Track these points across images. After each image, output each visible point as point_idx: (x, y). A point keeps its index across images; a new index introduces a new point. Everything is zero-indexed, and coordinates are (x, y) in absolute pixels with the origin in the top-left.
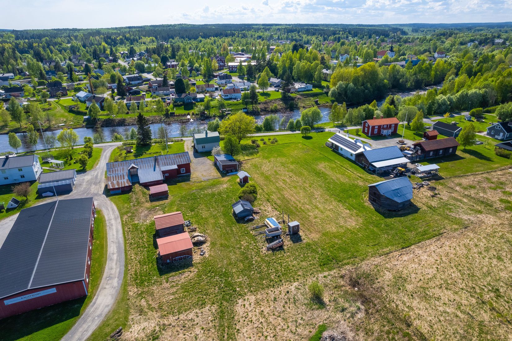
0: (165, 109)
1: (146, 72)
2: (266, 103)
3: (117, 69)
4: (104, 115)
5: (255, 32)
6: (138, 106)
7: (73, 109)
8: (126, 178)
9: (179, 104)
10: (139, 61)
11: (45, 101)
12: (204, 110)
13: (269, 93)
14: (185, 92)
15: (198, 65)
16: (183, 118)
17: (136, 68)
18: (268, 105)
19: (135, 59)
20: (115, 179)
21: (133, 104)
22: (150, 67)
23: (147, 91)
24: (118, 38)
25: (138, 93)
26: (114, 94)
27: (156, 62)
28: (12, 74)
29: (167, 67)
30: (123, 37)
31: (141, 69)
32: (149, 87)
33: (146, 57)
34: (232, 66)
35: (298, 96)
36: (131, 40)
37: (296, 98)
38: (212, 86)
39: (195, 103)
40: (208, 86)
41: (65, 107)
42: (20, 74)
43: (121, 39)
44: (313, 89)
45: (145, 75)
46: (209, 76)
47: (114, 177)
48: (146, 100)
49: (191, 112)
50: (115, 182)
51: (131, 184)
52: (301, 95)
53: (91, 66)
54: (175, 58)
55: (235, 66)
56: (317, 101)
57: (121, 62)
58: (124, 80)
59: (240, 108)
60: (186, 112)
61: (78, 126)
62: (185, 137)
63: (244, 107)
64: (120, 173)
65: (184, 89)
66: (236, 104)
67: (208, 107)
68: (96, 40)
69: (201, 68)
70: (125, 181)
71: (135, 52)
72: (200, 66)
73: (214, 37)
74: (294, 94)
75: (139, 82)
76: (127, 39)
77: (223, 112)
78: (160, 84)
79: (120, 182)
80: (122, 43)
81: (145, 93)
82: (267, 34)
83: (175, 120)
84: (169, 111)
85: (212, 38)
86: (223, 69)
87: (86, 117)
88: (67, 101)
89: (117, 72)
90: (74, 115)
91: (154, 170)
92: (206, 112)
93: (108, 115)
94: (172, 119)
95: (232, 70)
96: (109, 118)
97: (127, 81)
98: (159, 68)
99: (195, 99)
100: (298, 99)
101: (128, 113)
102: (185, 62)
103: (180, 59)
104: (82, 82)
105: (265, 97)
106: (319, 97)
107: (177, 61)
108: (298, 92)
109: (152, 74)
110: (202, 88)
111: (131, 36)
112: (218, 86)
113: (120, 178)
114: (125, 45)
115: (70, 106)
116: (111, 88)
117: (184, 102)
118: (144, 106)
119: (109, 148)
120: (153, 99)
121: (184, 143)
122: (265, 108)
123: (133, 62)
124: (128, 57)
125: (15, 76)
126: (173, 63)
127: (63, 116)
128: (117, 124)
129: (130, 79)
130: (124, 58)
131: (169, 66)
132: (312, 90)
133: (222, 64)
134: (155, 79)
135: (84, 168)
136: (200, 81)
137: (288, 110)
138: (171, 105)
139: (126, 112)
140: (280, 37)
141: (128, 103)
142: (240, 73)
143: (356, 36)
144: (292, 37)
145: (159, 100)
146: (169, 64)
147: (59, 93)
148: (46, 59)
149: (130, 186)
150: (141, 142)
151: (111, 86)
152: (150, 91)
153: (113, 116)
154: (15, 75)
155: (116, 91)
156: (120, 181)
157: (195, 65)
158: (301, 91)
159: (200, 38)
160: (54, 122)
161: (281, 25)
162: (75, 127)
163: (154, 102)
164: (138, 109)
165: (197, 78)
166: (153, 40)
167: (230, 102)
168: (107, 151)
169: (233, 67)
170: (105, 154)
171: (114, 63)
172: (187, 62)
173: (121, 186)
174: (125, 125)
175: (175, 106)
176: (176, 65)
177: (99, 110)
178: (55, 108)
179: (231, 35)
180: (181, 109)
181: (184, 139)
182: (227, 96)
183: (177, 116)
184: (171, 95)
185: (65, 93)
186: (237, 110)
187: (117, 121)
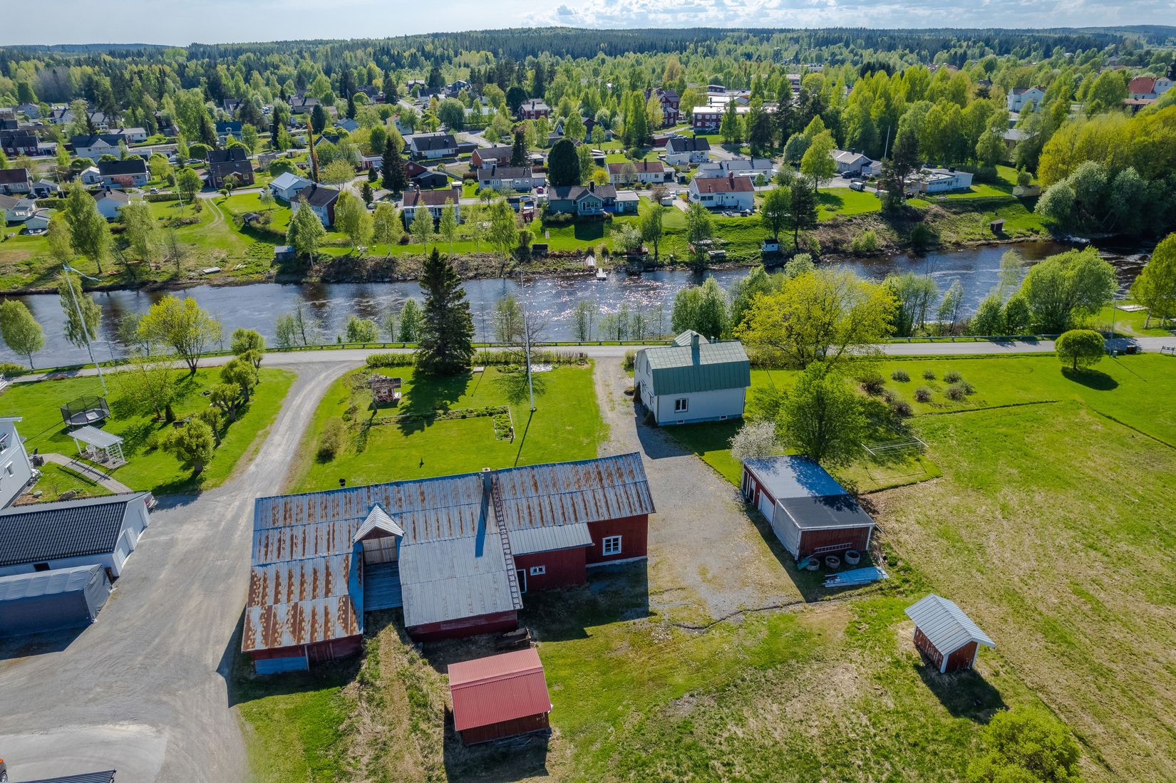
0: (517, 232)
1: (467, 130)
2: (834, 226)
3: (392, 120)
4: (334, 245)
5: (736, 43)
6: (437, 221)
7: (253, 223)
8: (340, 587)
9: (562, 218)
10: (452, 100)
11: (191, 199)
12: (641, 241)
13: (833, 193)
14: (578, 183)
15: (608, 113)
16: (574, 264)
17: (440, 117)
18: (841, 233)
19: (442, 96)
20: (284, 590)
21: (422, 212)
22: (476, 117)
23: (466, 177)
24: (406, 54)
25: (439, 181)
26: (373, 186)
27: (495, 103)
28: (142, 130)
29: (522, 116)
30: (418, 51)
31: (453, 119)
32: (473, 168)
33: (470, 91)
34: (704, 115)
35: (935, 208)
36: (436, 58)
37: (926, 212)
38: (656, 168)
39: (610, 218)
40: (646, 167)
41: (235, 216)
42: (161, 129)
43: (413, 56)
44: (973, 187)
45: (464, 137)
46: (640, 140)
47: (284, 581)
48: (462, 202)
49: (598, 245)
50: (282, 611)
51: (358, 631)
52: (943, 204)
53: (330, 111)
54: (543, 97)
55: (711, 114)
56: (1000, 226)
57: (405, 104)
58: (407, 146)
59: (754, 238)
60: (584, 245)
61: (256, 277)
62: (591, 344)
63: (767, 236)
64: (313, 558)
65: (577, 173)
66: (739, 227)
67: (653, 232)
68: (356, 57)
69: (616, 119)
70: (334, 604)
71: (443, 82)
72: (614, 114)
73: (635, 53)
74: (921, 202)
75: (445, 151)
76: (427, 56)
77: (700, 250)
78: (504, 159)
79: (307, 616)
80: (414, 64)
81: (460, 183)
82: (766, 48)
83: (548, 272)
84: (530, 239)
85: (631, 55)
86: (674, 125)
87: (283, 249)
88: (245, 200)
89: (391, 128)
90: (252, 241)
91: (479, 553)
92: (645, 249)
93: (345, 245)
94: (537, 266)
95: (706, 126)
96: (347, 256)
97: (414, 148)
98: (502, 118)
99: (610, 204)
100: (936, 216)
101: (404, 242)
102: (573, 103)
103: (558, 96)
104: (299, 151)
105: (828, 206)
106: (999, 211)
107: (548, 103)
108: (931, 194)
109: (483, 133)
110: (629, 172)
111: (435, 49)
112: (672, 170)
113: (308, 588)
114: (422, 69)
115: (248, 215)
116: (368, 166)
117: (575, 214)
118: (454, 222)
119: (318, 373)
120: (482, 199)
121: (590, 372)
122: (836, 242)
123: (434, 104)
124: (424, 93)
125: (147, 135)
126: (537, 108)
127: (222, 243)
128: (369, 276)
129: (423, 144)
130: (415, 95)
131: (529, 115)
132: (969, 191)
133: (671, 110)
134: (489, 146)
135: (196, 473)
136: (614, 153)
137: (910, 251)
138: (537, 222)
139: (400, 237)
140: (801, 57)
141: (407, 211)
142: (726, 135)
143: (1008, 52)
144: (833, 55)
145: (502, 205)
146: (527, 107)
147: (231, 177)
148: (231, 97)
149: (352, 639)
150: (432, 356)
151: (371, 163)
152: (475, 178)
153: (359, 250)
154: (150, 131)
155: (380, 176)
156: (307, 606)
157: (599, 113)
158: (938, 193)
159: (601, 55)
160: (189, 262)
161: (793, 31)
162: (245, 279)
163: (485, 209)
164: (436, 230)
165: (605, 146)
166: (487, 59)
167: (722, 217)
168: (308, 388)
169: (703, 118)
170: (298, 401)
171: (387, 106)
172: (576, 106)
173: (306, 640)
174: (392, 281)
175: (550, 223)
176: (546, 111)
177: (322, 228)
178: (209, 218)
179: (677, 49)
180: (566, 234)
181: (590, 351)
182: (711, 198)
183: (554, 256)
184: (534, 191)
185: (246, 177)
186: (745, 244)
187: (370, 264)
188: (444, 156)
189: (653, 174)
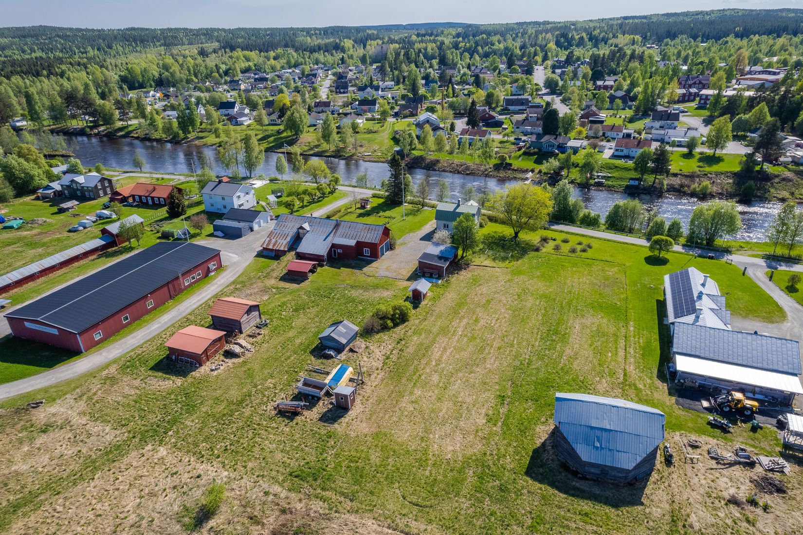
4: (421, 150)
8: (288, 239)
9: (533, 151)
11: (384, 121)
12: (560, 168)
13: (725, 157)
16: (520, 175)
20: (276, 237)
28: (393, 83)
34: (707, 96)
35: (788, 174)
39: (557, 154)
46: (646, 110)
47: (277, 234)
48: (493, 137)
49: (540, 167)
50: (273, 241)
51: (287, 250)
55: (711, 96)
59: (629, 176)
60: (532, 166)
64: (287, 231)
75: (521, 107)
79: (278, 243)
84: (505, 159)
88: (405, 124)
91: (325, 240)
92: (564, 173)
95: (705, 104)
97: (504, 104)
99: (562, 147)
112: (631, 131)
113: (282, 237)
115: (399, 131)
117: (540, 150)
126: (607, 83)
127: (380, 143)
131: (596, 88)
146: (600, 83)
147: (406, 112)
149: (284, 251)
153: (428, 154)
168: (348, 199)
173: (275, 248)
175: (526, 153)
176: (612, 86)
177: (416, 141)
178: (383, 131)
180: (530, 160)
183: (513, 170)
185: (414, 112)
186: (621, 179)
187: (428, 161)
188: (520, 110)
189: (615, 133)
